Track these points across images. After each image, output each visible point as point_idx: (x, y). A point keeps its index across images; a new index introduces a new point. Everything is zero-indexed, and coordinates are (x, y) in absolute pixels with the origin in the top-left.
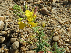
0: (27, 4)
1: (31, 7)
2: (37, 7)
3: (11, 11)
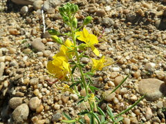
0: (49, 20)
1: (58, 27)
3: (14, 38)
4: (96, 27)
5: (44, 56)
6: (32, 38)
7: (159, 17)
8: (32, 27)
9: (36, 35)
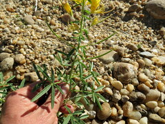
0: (41, 3)
1: (47, 9)
2: (57, 11)
3: (10, 13)
4: (77, 13)
5: (32, 28)
6: (25, 15)
7: (125, 12)
8: (26, 7)
9: (28, 13)
